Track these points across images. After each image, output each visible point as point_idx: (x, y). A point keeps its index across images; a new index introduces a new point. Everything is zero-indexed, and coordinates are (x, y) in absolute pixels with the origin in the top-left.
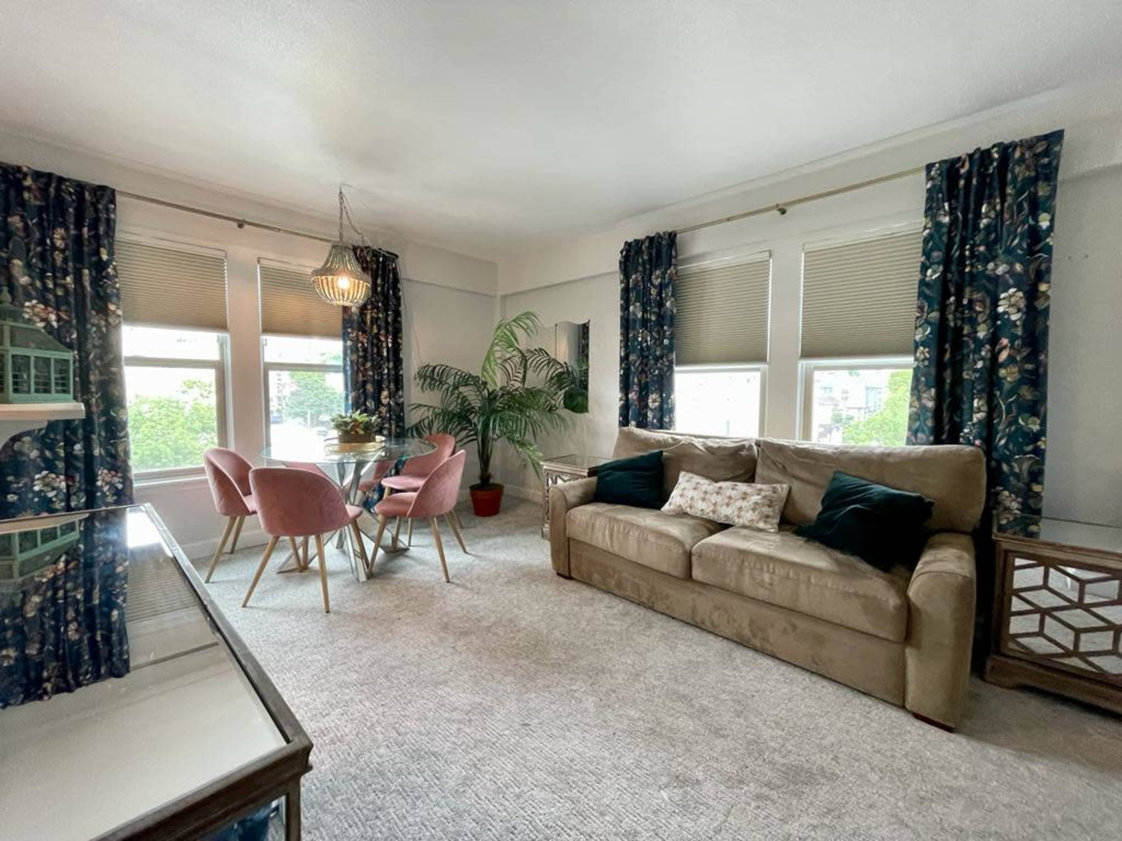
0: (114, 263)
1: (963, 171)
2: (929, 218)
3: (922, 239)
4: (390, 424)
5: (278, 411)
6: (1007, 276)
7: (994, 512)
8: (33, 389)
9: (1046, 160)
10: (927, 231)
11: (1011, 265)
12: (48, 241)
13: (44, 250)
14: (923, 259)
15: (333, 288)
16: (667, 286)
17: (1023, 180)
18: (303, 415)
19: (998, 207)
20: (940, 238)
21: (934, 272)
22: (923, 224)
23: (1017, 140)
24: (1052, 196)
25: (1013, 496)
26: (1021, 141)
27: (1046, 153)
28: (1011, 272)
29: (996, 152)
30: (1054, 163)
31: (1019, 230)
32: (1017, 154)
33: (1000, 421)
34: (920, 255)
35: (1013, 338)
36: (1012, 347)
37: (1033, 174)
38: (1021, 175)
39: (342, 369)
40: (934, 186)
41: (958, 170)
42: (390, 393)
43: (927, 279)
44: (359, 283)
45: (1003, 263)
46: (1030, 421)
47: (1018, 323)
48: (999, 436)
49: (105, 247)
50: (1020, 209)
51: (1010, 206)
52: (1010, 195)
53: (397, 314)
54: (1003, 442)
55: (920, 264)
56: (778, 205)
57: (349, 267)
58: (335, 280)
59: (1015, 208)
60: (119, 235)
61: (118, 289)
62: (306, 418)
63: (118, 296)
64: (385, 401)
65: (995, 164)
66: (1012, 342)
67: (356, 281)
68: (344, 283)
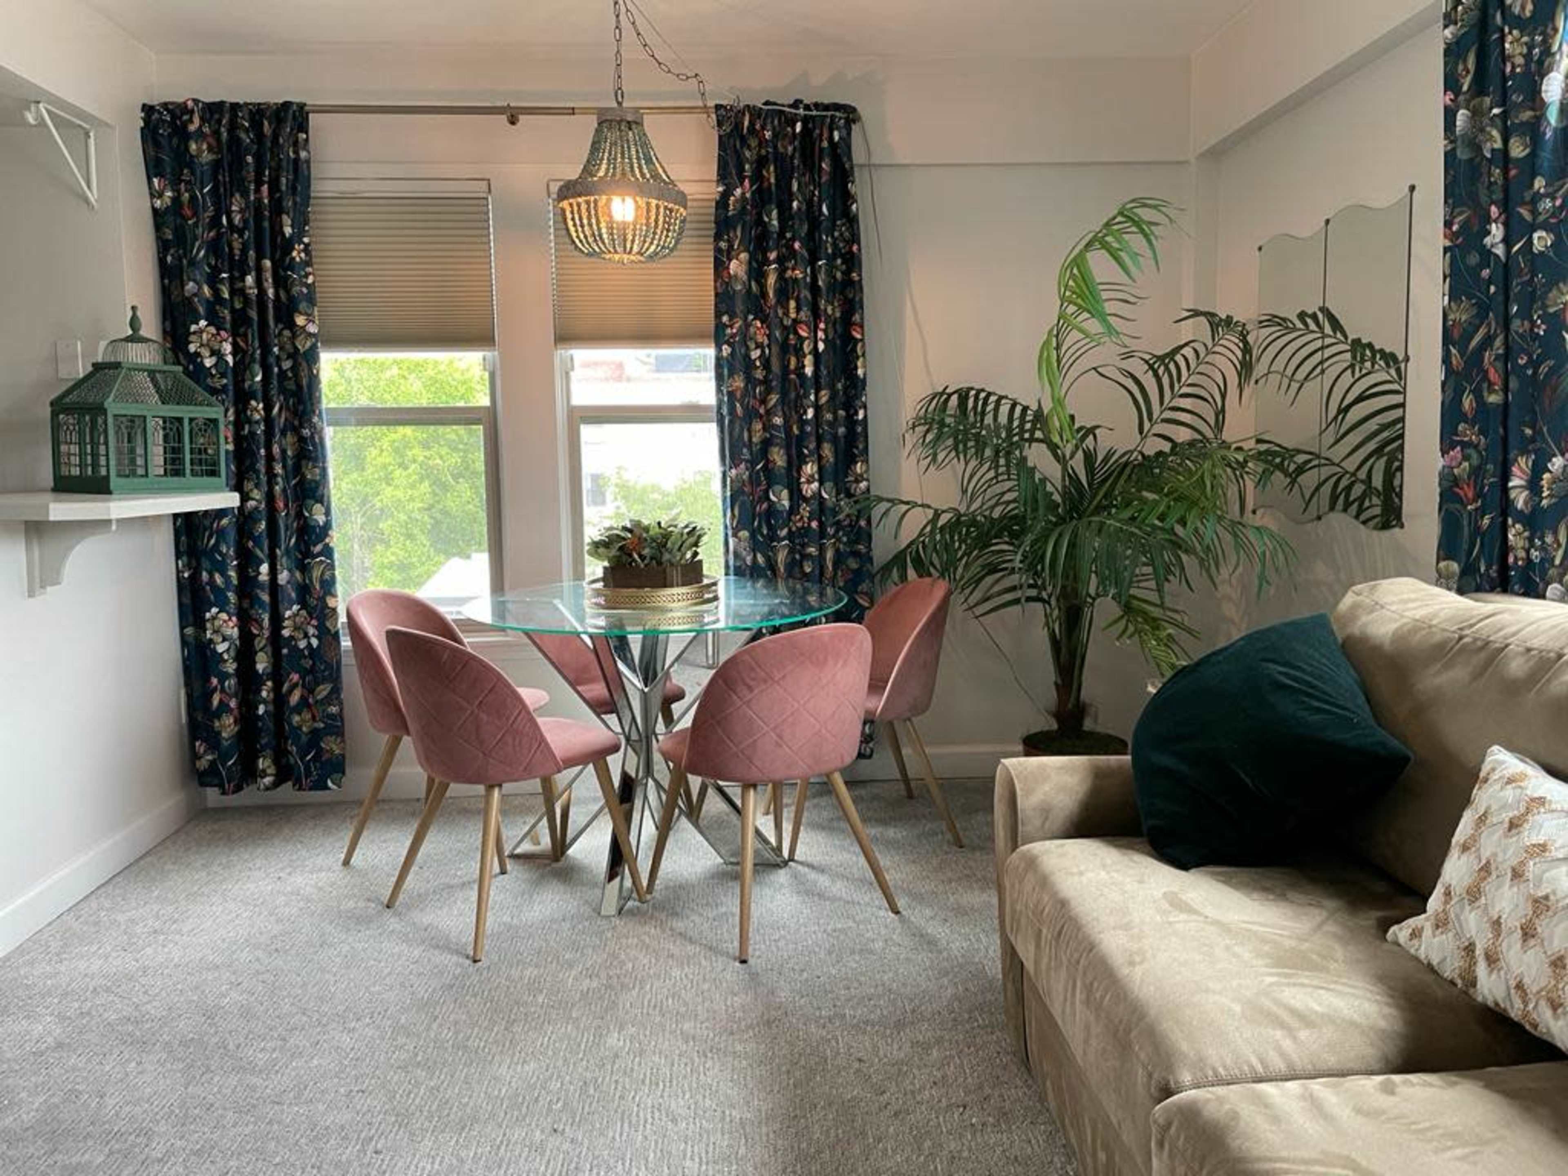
0: (306, 240)
4: (822, 549)
8: (188, 471)
12: (224, 220)
13: (219, 236)
39: (714, 415)
42: (821, 469)
49: (288, 214)
53: (852, 261)
60: (318, 188)
61: (308, 286)
63: (311, 300)
64: (810, 489)
68: (623, 209)
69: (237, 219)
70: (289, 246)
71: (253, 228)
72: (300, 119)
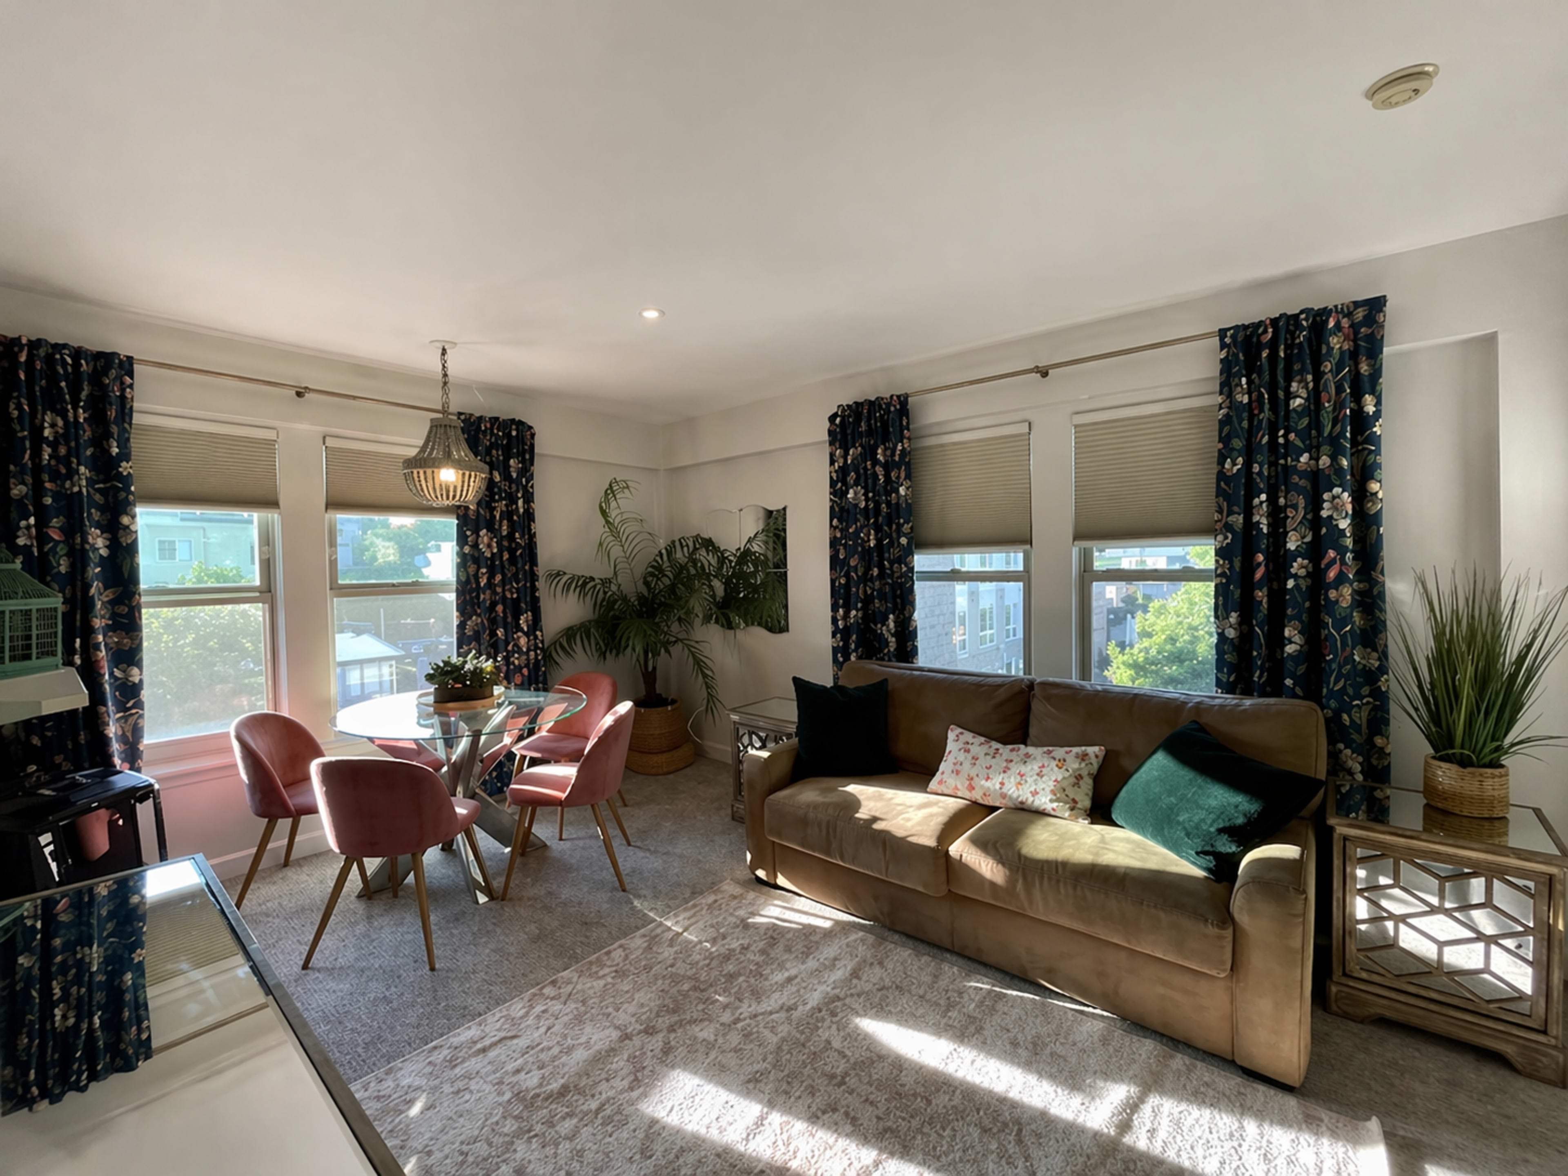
1: (1264, 339)
2: (1224, 395)
3: (1218, 420)
6: (1330, 471)
9: (1367, 331)
10: (1223, 411)
11: (1335, 458)
14: (1219, 447)
15: (433, 483)
16: (898, 465)
17: (1341, 353)
19: (1311, 385)
20: (1239, 423)
21: (1233, 464)
22: (1219, 402)
23: (1330, 305)
24: (1376, 374)
25: (1355, 755)
26: (1335, 307)
27: (1367, 321)
28: (1336, 467)
29: (1305, 319)
30: (1378, 334)
31: (1340, 414)
32: (1332, 322)
33: (1335, 655)
34: (1216, 439)
35: (1342, 551)
36: (1342, 562)
37: (1352, 346)
38: (1338, 347)
40: (1228, 356)
41: (1259, 339)
43: (1226, 472)
44: (470, 475)
45: (1324, 455)
46: (1367, 656)
47: (1348, 532)
48: (1333, 677)
49: (114, 438)
50: (1340, 389)
51: (1328, 384)
52: (1328, 371)
54: (1340, 683)
56: (1037, 367)
57: (456, 454)
58: (436, 473)
59: (1333, 387)
61: (133, 494)
65: (1305, 333)
66: (1342, 555)
67: (467, 472)
68: (448, 475)
69: (47, 433)
70: (115, 462)
71: (73, 444)
72: (127, 366)
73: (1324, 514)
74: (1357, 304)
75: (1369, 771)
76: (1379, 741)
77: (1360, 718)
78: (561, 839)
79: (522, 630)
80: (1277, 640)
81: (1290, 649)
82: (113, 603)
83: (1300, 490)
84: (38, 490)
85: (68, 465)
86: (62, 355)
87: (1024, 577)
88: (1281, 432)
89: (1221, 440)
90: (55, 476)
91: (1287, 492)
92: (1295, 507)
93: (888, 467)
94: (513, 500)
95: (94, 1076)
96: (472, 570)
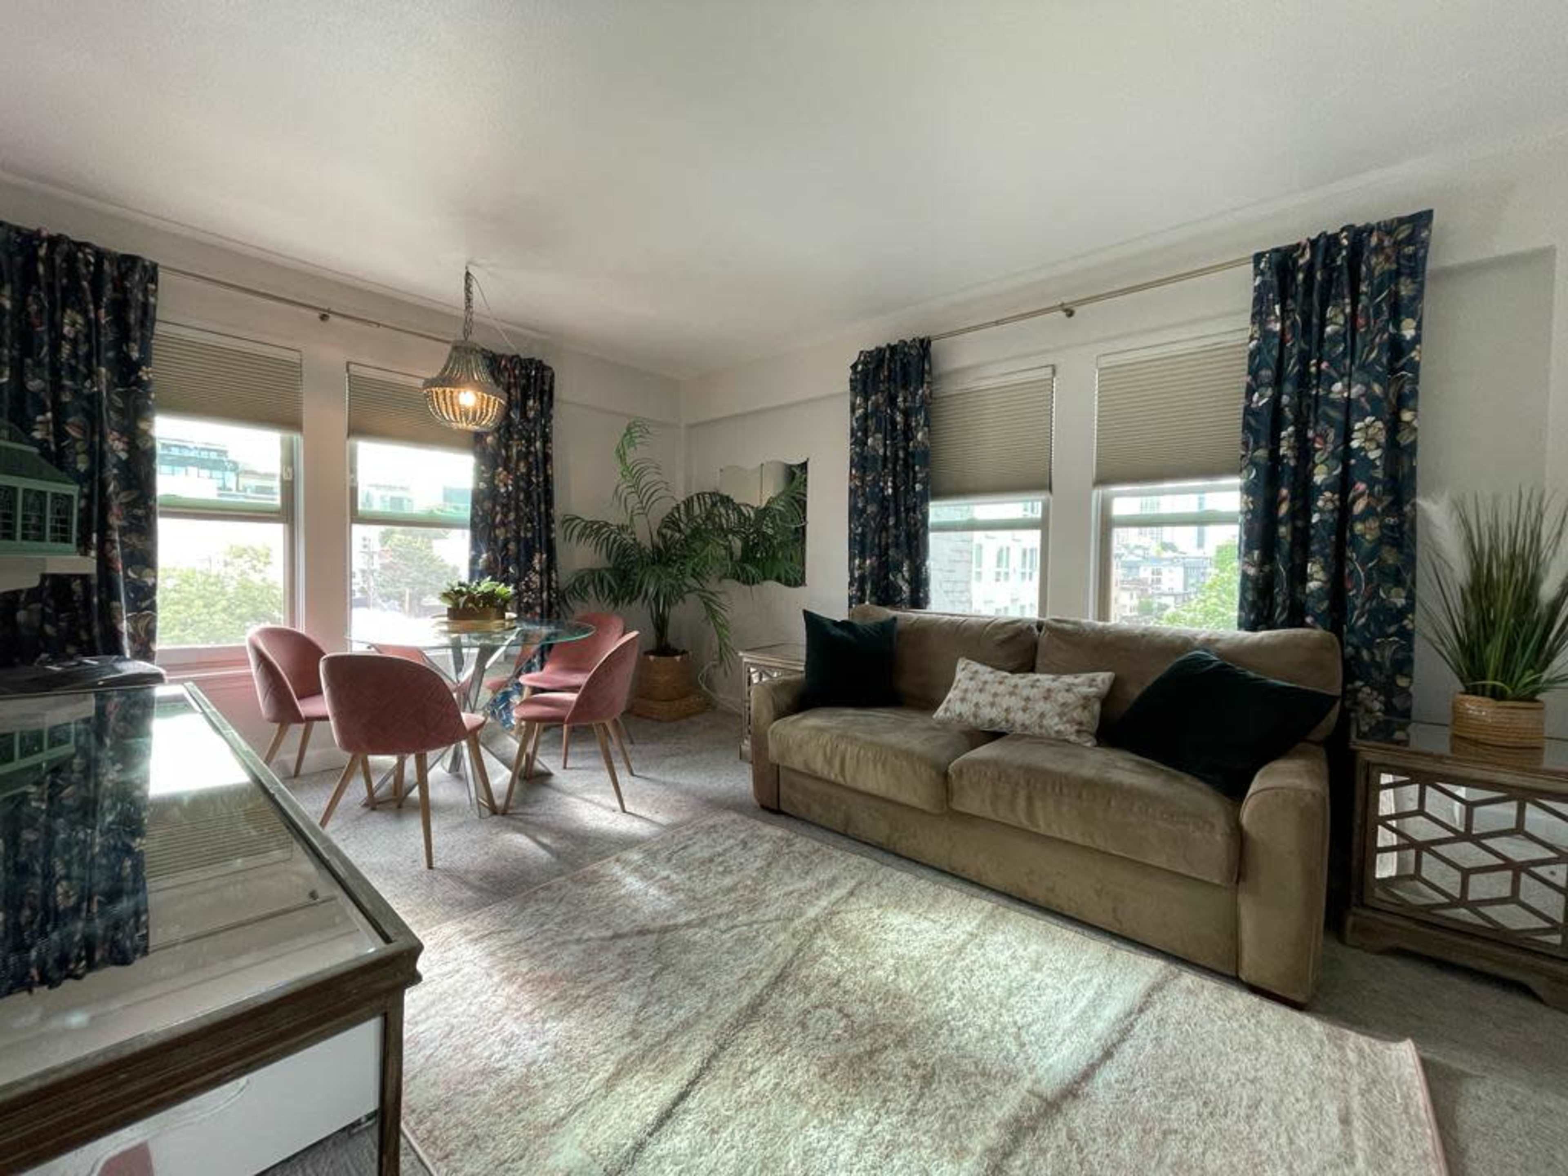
1: (1301, 261)
2: (1257, 325)
3: (1248, 352)
5: (362, 590)
6: (1363, 399)
7: (1353, 715)
8: (19, 534)
9: (1409, 250)
10: (1255, 342)
11: (1368, 386)
14: (1249, 379)
15: (452, 405)
16: (918, 411)
17: (1381, 275)
18: (400, 597)
19: (1348, 310)
20: (1269, 351)
21: (1261, 397)
22: (1250, 333)
23: (1374, 222)
24: (1418, 296)
25: (1375, 693)
26: (1379, 224)
27: (1410, 239)
28: (1368, 395)
29: (1346, 237)
30: (1421, 253)
31: (1377, 340)
32: (1374, 240)
33: (1358, 591)
34: (1245, 372)
35: (1371, 482)
36: (1371, 495)
37: (1394, 266)
38: (1378, 268)
40: (1263, 283)
41: (1295, 262)
43: (1253, 406)
44: (489, 399)
45: (1357, 383)
46: (1393, 591)
47: (1378, 463)
48: (1356, 613)
50: (1378, 312)
51: (1366, 308)
52: (1366, 294)
54: (1363, 620)
55: (1245, 385)
56: (1062, 305)
57: (476, 377)
58: (455, 394)
59: (1371, 311)
62: (404, 601)
65: (1344, 253)
66: (1371, 487)
67: (485, 395)
68: (468, 398)
69: (66, 329)
70: (135, 367)
71: (94, 342)
72: (151, 273)
73: (1355, 444)
74: (1401, 221)
75: (1389, 708)
76: (1402, 682)
77: (1382, 657)
78: (565, 768)
79: (534, 570)
80: (1300, 576)
81: (1312, 585)
82: (130, 505)
83: (1331, 422)
84: (57, 387)
85: (88, 365)
86: (85, 254)
87: (1042, 524)
88: (1314, 361)
89: (1250, 373)
90: (73, 373)
91: (1317, 422)
92: (1324, 437)
93: (907, 414)
94: (530, 441)
95: (92, 966)
96: (488, 505)
